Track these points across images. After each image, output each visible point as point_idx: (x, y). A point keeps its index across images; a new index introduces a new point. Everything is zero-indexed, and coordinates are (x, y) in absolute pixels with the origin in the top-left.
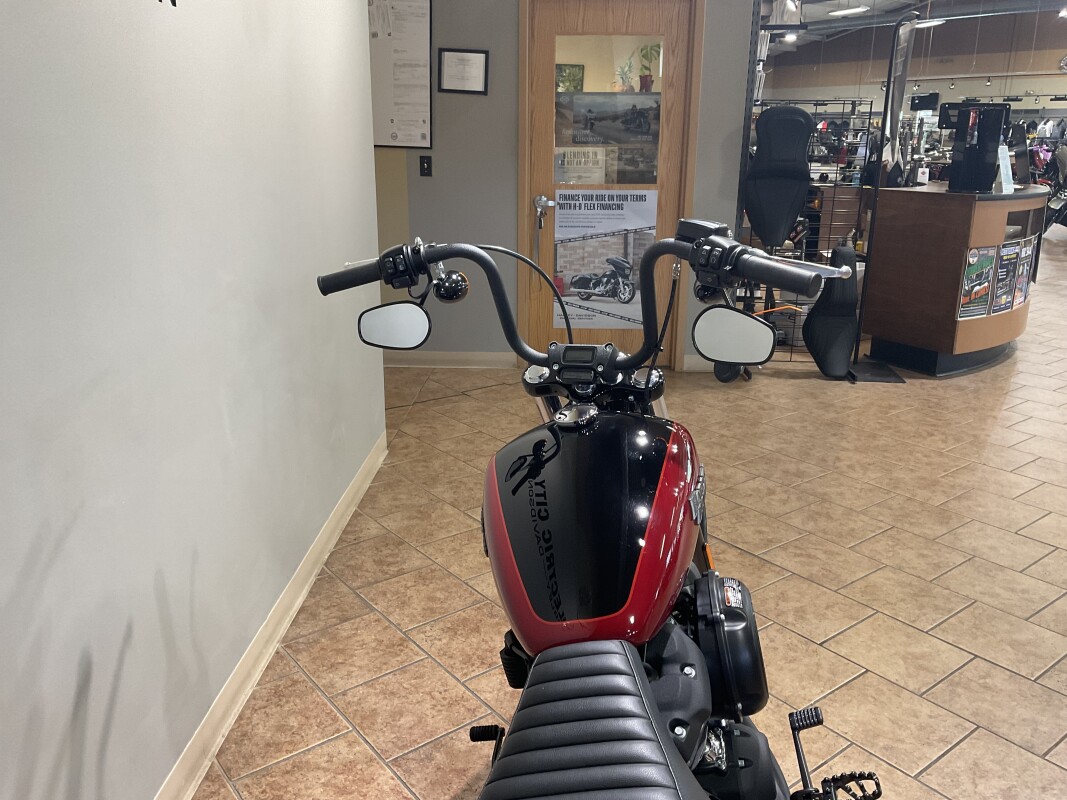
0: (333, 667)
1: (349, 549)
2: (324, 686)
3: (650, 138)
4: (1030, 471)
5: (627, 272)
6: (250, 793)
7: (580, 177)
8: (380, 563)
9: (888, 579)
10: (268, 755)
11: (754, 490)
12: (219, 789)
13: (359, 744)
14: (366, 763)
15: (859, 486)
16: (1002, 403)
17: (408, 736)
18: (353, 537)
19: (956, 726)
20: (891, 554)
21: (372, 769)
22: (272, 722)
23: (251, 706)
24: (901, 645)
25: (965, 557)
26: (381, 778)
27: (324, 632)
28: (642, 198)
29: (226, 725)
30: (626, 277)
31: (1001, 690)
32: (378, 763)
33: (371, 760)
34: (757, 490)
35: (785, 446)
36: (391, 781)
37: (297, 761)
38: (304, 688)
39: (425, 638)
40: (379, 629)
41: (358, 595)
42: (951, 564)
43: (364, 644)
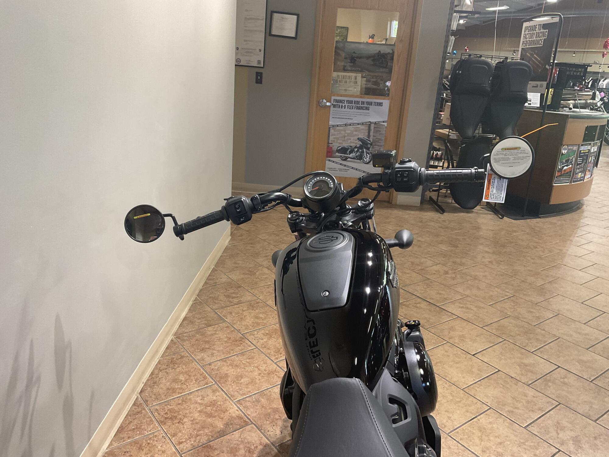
0: (203, 350)
1: (210, 288)
2: (198, 360)
3: (387, 70)
4: (590, 270)
5: (369, 146)
6: (159, 414)
7: (346, 90)
8: (228, 296)
9: (511, 323)
10: (169, 394)
11: (436, 271)
12: (141, 411)
13: (219, 391)
14: (223, 401)
15: (495, 273)
16: (576, 233)
17: (246, 389)
18: (213, 282)
19: (548, 403)
20: (512, 310)
21: (226, 404)
22: (170, 377)
23: (158, 368)
24: (518, 358)
25: (554, 314)
26: (231, 410)
27: (198, 331)
28: (380, 104)
29: (145, 377)
30: (368, 149)
31: (573, 386)
32: (229, 402)
33: (225, 401)
34: (438, 271)
35: (454, 248)
36: (236, 411)
37: (184, 398)
38: (188, 360)
39: (254, 338)
40: (228, 331)
41: (216, 313)
42: (545, 317)
43: (220, 339)
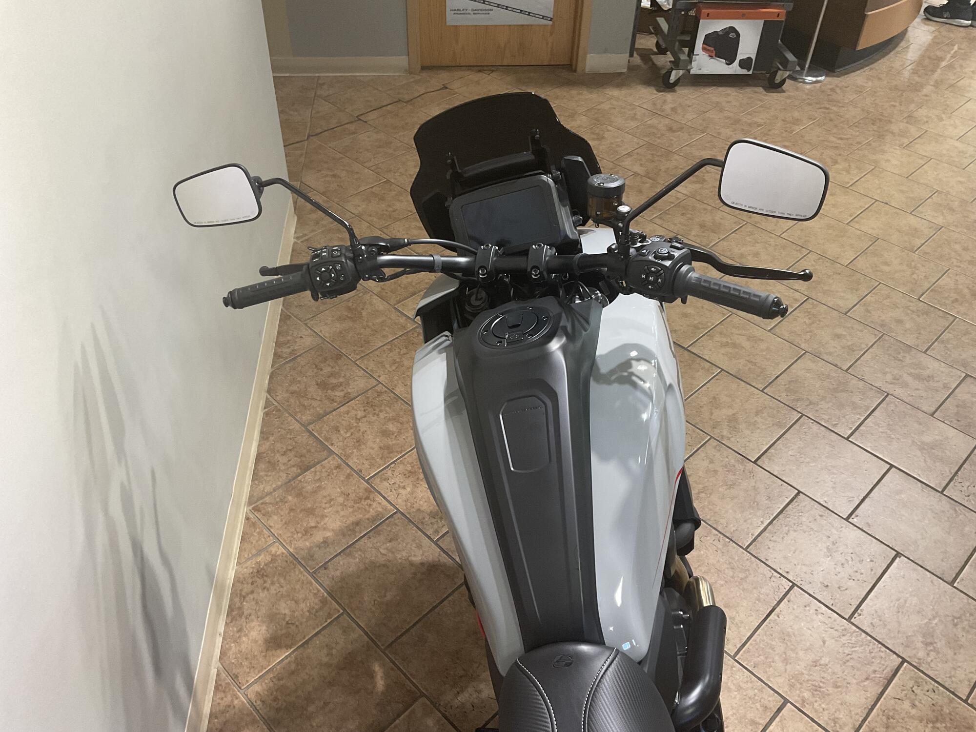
0: (307, 533)
1: (288, 369)
2: (303, 558)
4: (928, 212)
6: (263, 701)
8: (323, 386)
9: (809, 371)
10: (270, 652)
12: (232, 701)
13: (353, 630)
14: (365, 652)
17: (397, 615)
18: (288, 351)
19: (880, 554)
20: (808, 336)
21: (371, 659)
22: (263, 611)
23: (238, 593)
25: (875, 335)
27: (288, 486)
29: (220, 622)
32: (376, 651)
33: (369, 649)
37: (299, 656)
38: (285, 563)
39: (389, 486)
40: (342, 478)
41: (310, 433)
42: (863, 346)
43: (332, 500)
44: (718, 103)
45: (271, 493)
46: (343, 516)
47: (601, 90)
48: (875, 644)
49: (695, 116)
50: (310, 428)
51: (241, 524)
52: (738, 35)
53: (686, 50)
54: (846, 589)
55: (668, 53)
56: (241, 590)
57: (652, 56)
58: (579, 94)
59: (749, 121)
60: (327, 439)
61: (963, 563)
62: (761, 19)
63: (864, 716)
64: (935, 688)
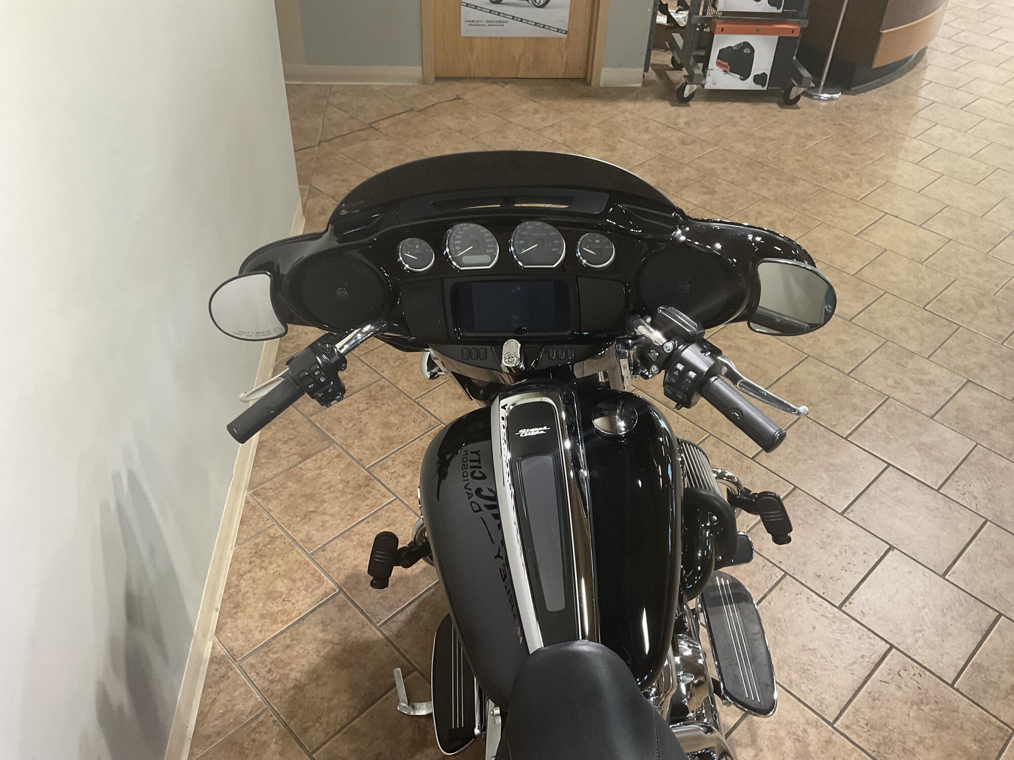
0: (307, 516)
2: (301, 541)
6: (257, 673)
9: (810, 374)
10: (265, 628)
12: (227, 673)
13: (349, 608)
14: (360, 629)
16: (913, 129)
17: (393, 595)
18: (292, 346)
20: (811, 341)
21: (366, 635)
22: (260, 588)
23: (236, 573)
24: (824, 455)
25: (879, 342)
26: (376, 645)
27: (288, 473)
29: (217, 598)
32: (371, 629)
33: (363, 627)
36: (386, 647)
37: (294, 632)
38: (283, 545)
39: (389, 475)
40: (342, 466)
41: (312, 422)
42: (866, 351)
43: (333, 486)
44: (731, 118)
45: (271, 479)
46: (342, 502)
47: (615, 103)
48: (864, 631)
49: (709, 130)
50: (312, 418)
51: (241, 507)
52: (753, 50)
53: (701, 65)
54: (838, 579)
55: (684, 69)
56: (239, 569)
57: (668, 72)
58: (593, 107)
59: (763, 136)
60: (328, 430)
61: (955, 557)
62: (776, 35)
63: (850, 697)
64: (921, 673)
